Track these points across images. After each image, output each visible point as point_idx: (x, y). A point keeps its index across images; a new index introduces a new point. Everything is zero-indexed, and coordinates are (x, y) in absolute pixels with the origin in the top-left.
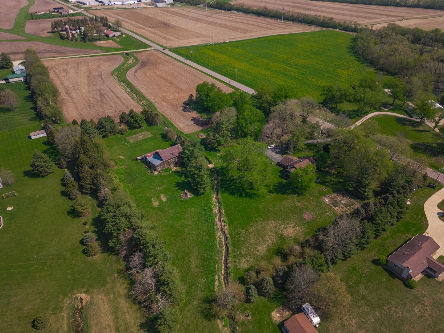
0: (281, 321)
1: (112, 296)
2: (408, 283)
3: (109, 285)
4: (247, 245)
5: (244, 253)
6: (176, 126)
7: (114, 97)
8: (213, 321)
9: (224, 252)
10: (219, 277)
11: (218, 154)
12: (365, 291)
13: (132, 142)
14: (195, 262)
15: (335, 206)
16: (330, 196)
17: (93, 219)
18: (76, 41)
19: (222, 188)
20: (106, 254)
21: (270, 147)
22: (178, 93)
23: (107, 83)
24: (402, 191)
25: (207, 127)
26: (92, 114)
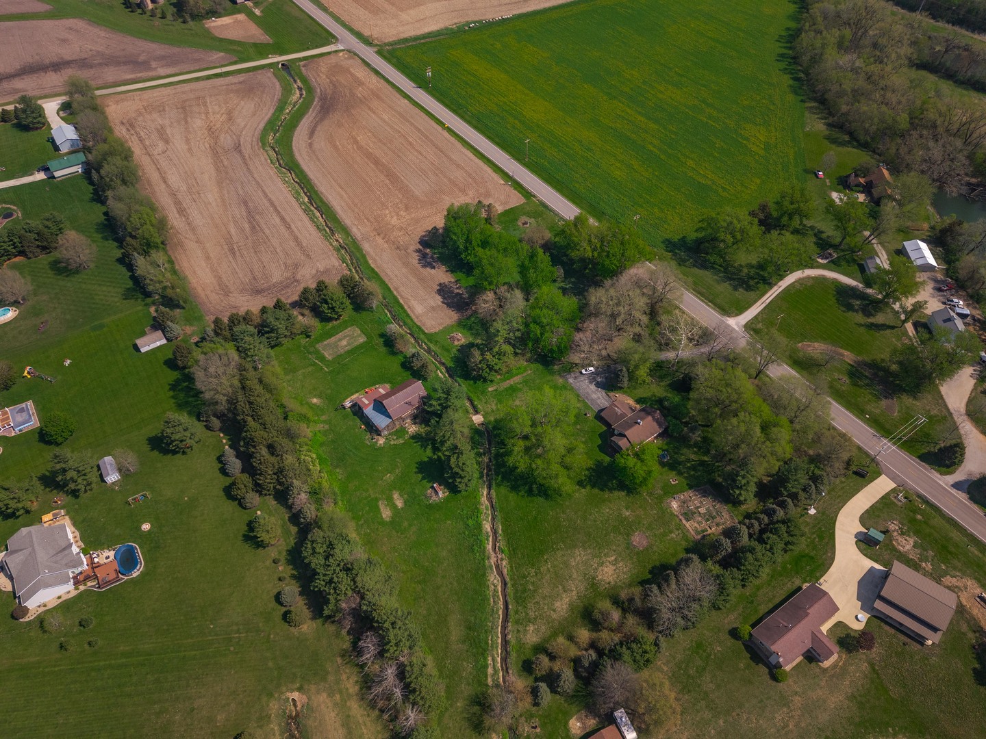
0: (583, 734)
1: (338, 697)
2: (775, 672)
3: (331, 678)
4: (537, 598)
5: (532, 614)
6: (408, 310)
7: (278, 220)
8: (486, 735)
9: (501, 612)
10: (493, 660)
11: (490, 389)
12: (711, 685)
13: (330, 358)
14: (456, 632)
15: (688, 520)
16: (682, 497)
17: (288, 551)
18: (163, 17)
19: (497, 474)
20: (319, 621)
21: (586, 370)
22: (407, 208)
23: (255, 176)
24: (802, 495)
25: (469, 312)
26: (241, 276)
